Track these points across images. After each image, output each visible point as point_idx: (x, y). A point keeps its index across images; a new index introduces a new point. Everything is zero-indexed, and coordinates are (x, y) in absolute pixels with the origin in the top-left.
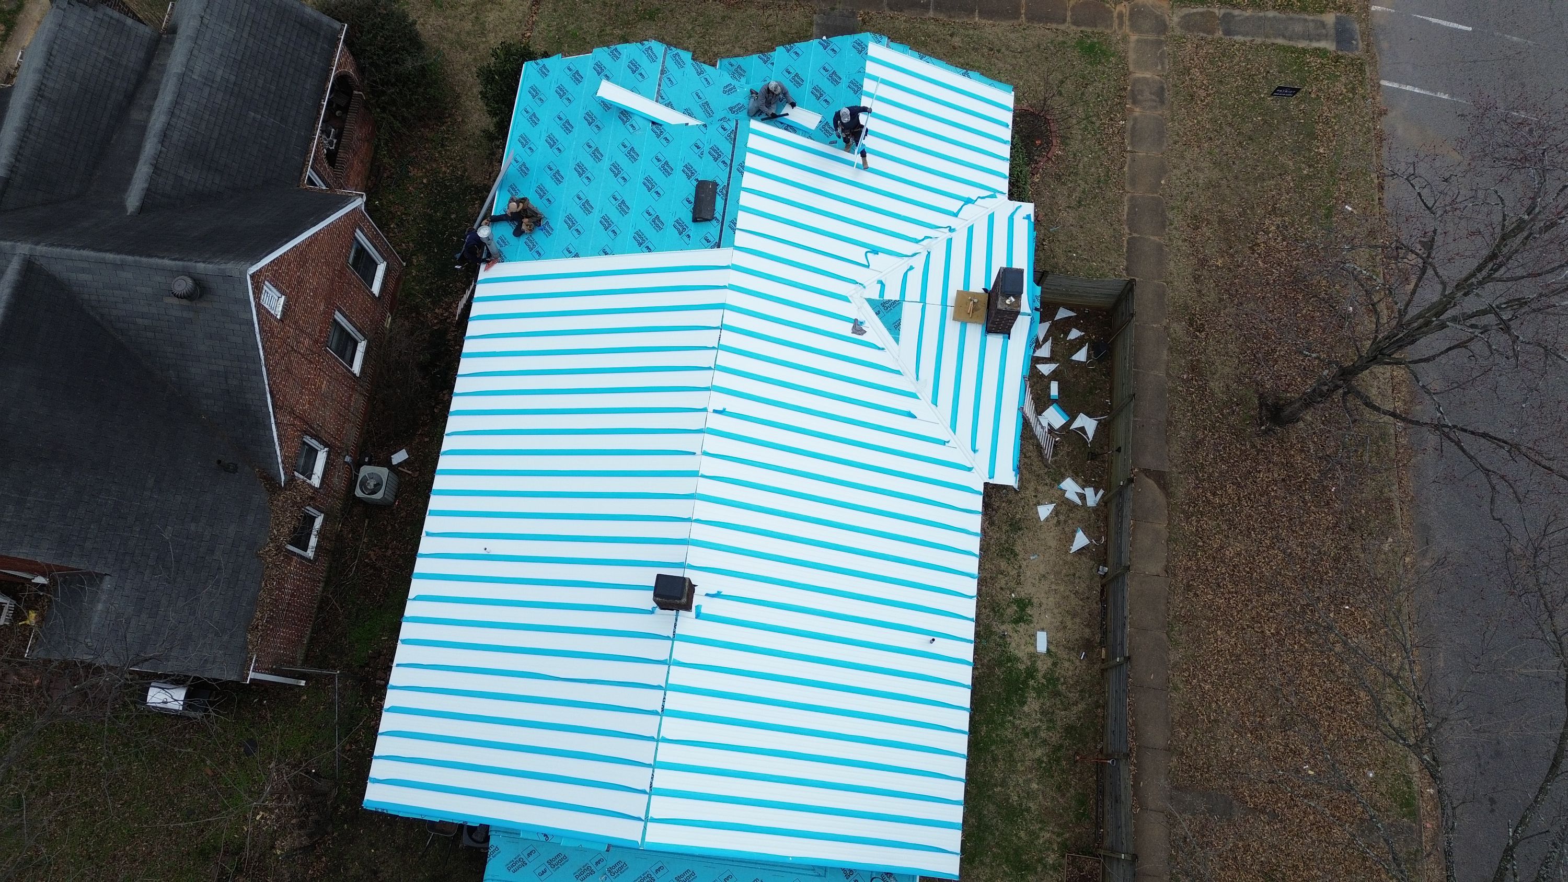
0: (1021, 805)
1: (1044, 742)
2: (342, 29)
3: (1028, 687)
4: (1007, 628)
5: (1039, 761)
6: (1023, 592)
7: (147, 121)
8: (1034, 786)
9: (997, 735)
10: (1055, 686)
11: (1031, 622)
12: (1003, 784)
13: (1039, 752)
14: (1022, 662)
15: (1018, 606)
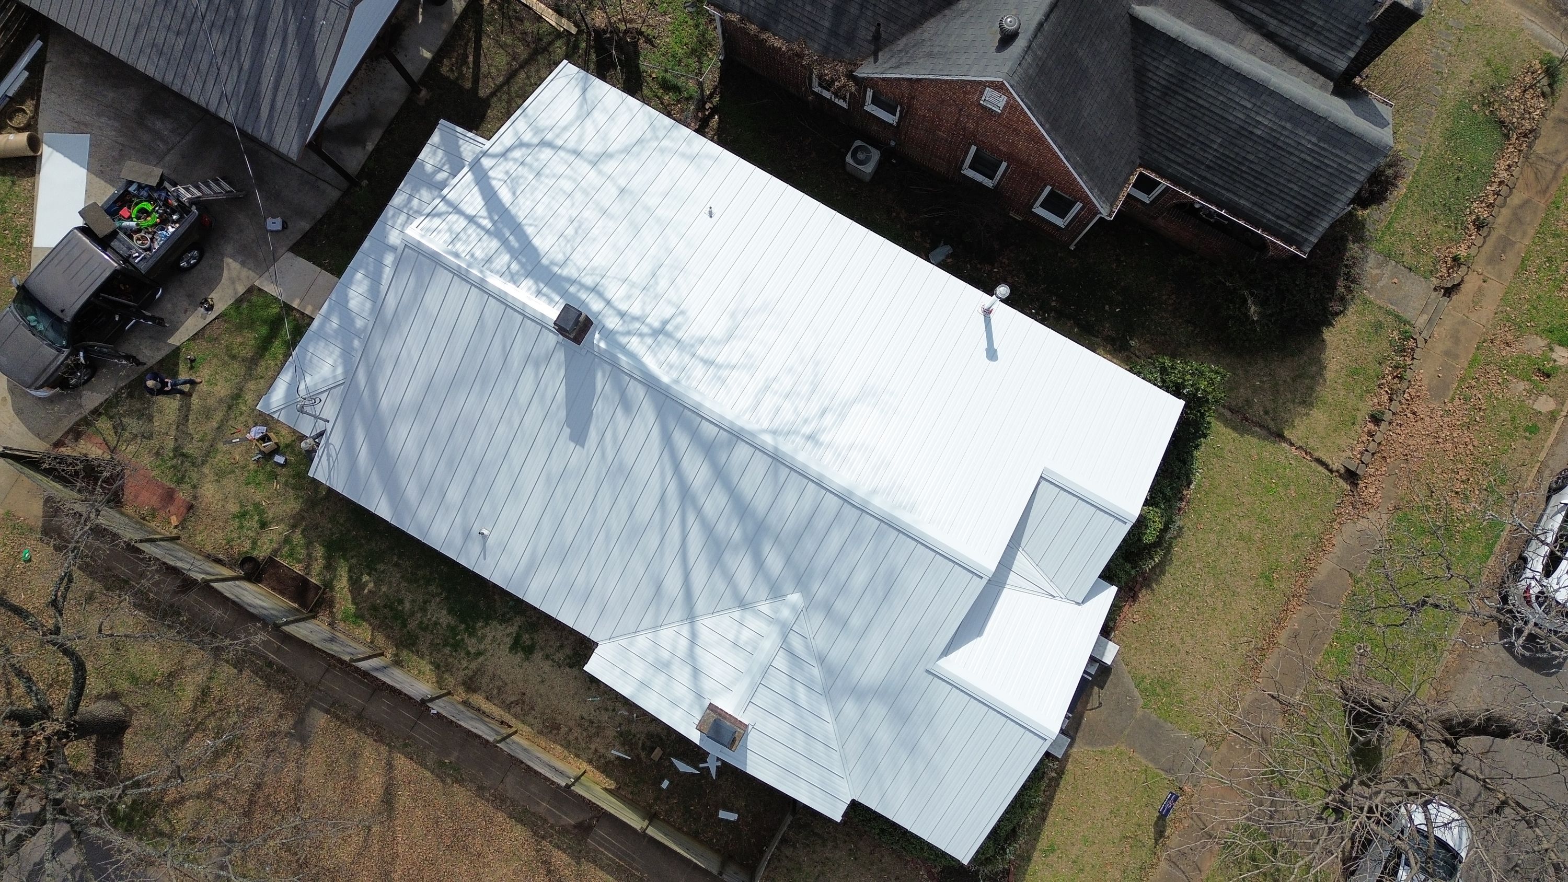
0: (376, 570)
1: (412, 614)
2: (1301, 251)
3: (461, 622)
4: (513, 629)
5: (401, 602)
6: (538, 656)
7: (1240, 46)
8: (384, 589)
9: (435, 578)
10: (452, 646)
11: (510, 652)
12: (397, 565)
13: (407, 605)
14: (482, 628)
15: (528, 646)
